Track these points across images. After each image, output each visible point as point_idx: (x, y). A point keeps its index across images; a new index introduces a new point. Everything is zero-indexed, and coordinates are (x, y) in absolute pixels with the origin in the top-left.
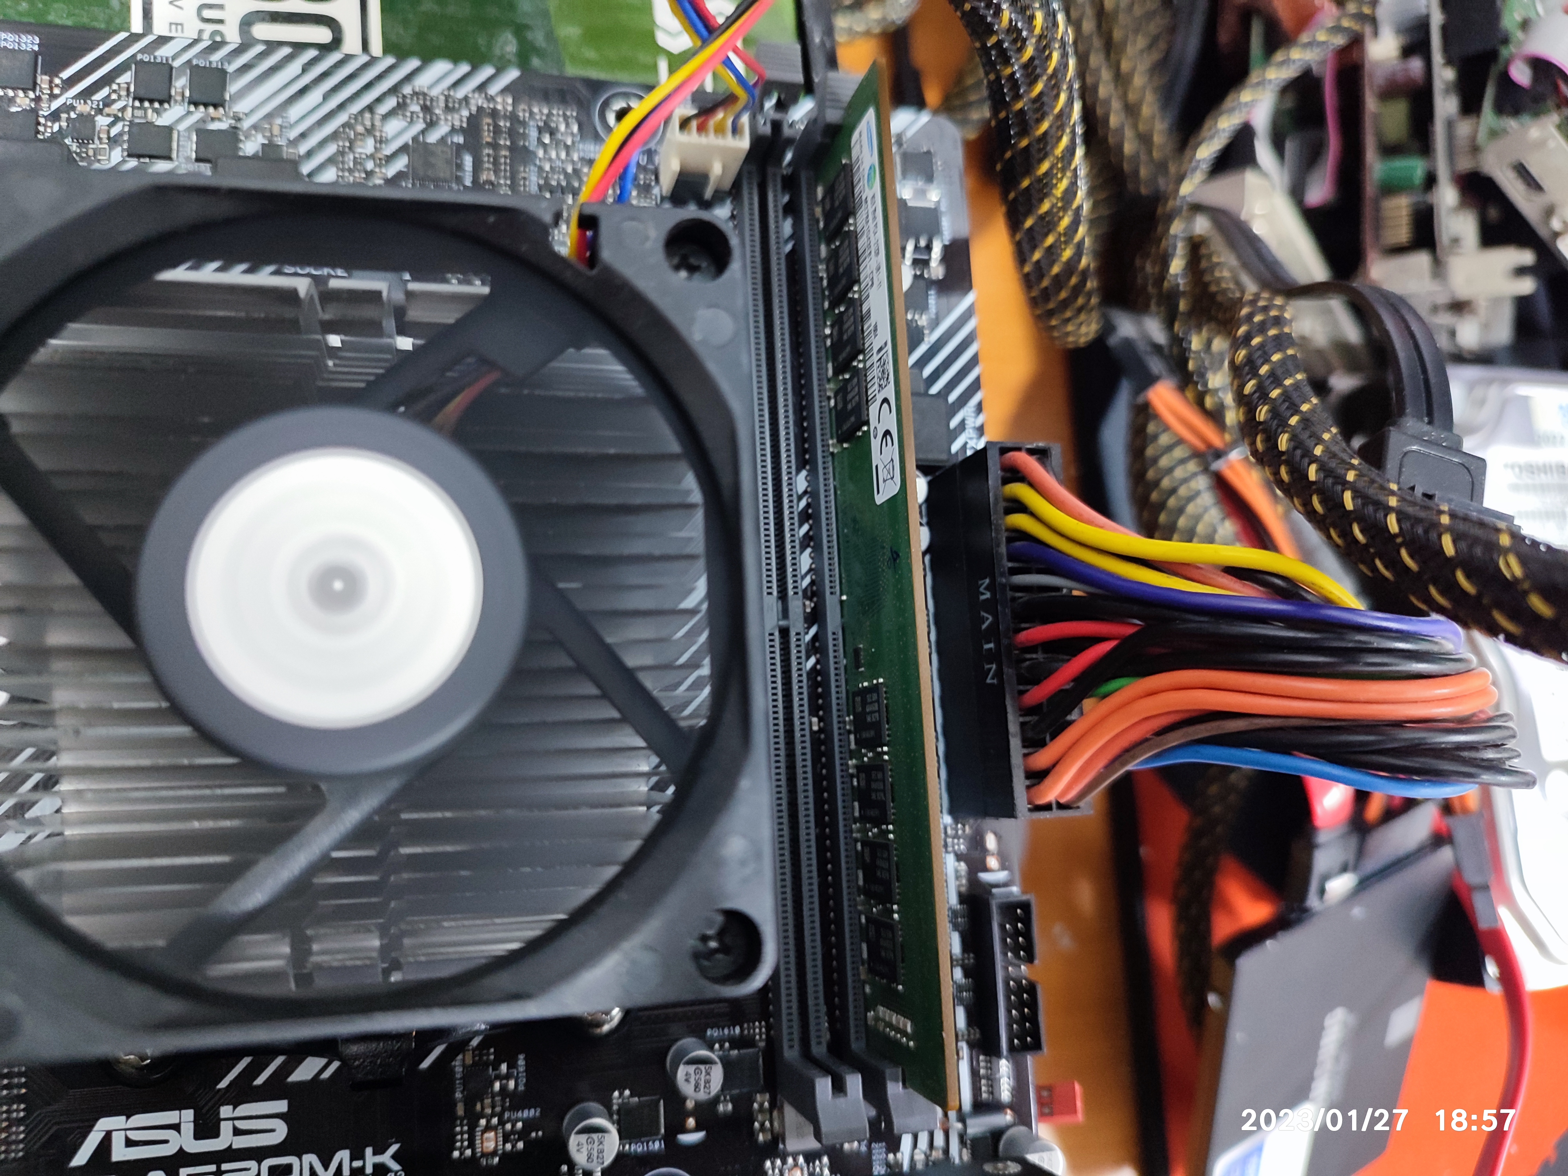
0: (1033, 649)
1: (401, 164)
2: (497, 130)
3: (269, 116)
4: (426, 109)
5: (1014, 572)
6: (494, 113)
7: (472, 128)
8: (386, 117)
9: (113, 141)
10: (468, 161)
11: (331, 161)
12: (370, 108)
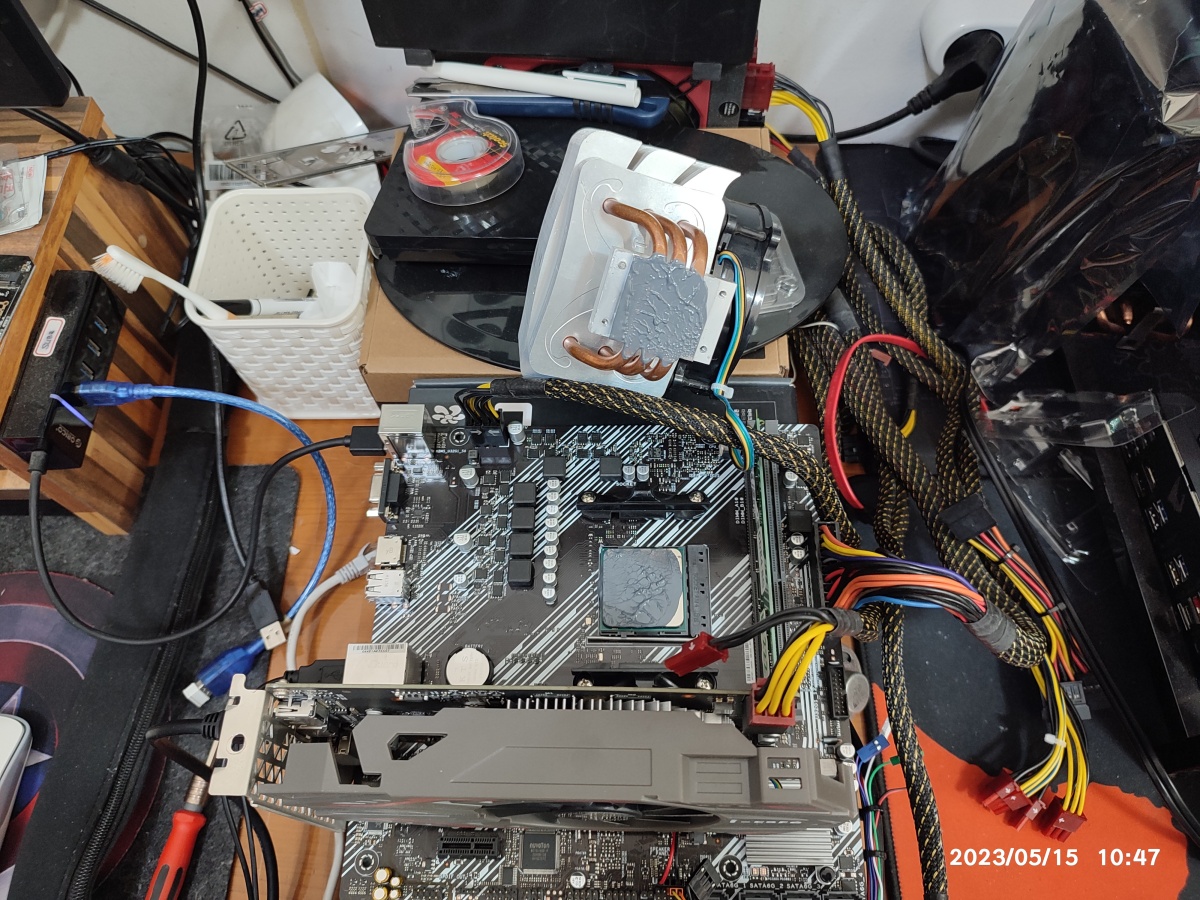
0: (829, 581)
1: (646, 455)
2: (672, 443)
3: (612, 445)
4: (653, 439)
5: (822, 560)
6: (672, 438)
7: (666, 443)
8: (642, 442)
9: (574, 455)
10: (665, 452)
11: (628, 455)
12: (638, 440)
